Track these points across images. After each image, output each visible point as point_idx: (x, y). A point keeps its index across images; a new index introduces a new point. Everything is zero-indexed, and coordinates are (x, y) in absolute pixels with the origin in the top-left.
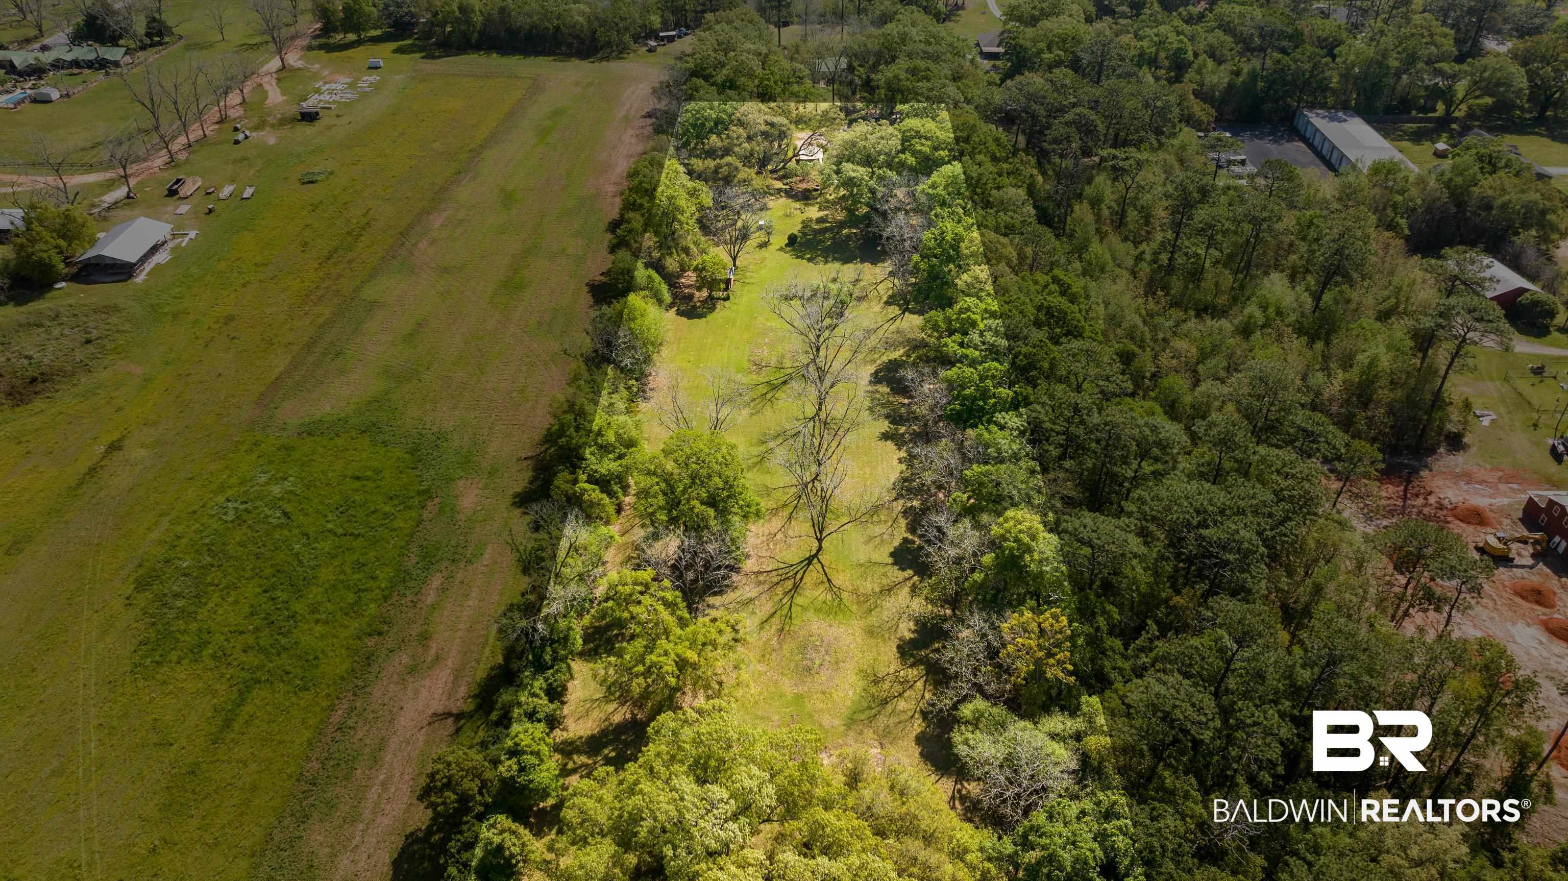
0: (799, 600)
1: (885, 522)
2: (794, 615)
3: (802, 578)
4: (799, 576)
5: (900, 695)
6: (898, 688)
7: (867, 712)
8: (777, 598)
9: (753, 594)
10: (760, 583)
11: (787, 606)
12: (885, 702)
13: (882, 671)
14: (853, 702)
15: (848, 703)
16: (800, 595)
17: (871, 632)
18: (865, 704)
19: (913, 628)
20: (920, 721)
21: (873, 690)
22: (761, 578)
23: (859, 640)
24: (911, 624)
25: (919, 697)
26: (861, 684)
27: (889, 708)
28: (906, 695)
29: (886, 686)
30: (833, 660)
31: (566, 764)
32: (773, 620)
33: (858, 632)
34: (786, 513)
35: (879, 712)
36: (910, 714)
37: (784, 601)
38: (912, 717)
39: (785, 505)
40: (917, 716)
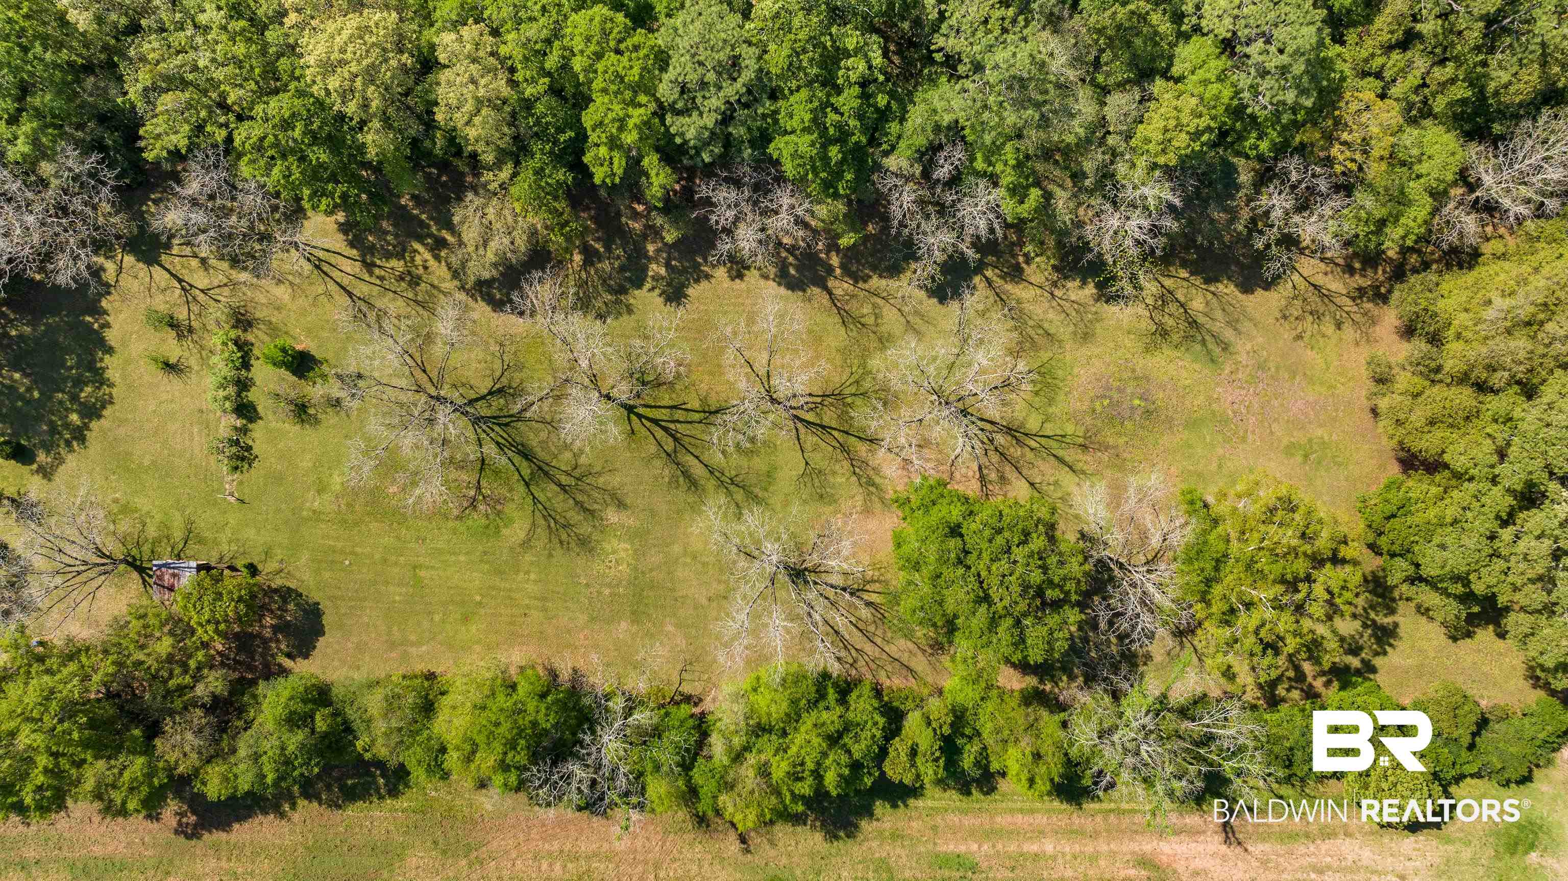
0: (1033, 424)
1: (875, 306)
2: (1059, 432)
3: (992, 423)
4: (988, 427)
5: (1182, 305)
6: (1173, 308)
7: (1210, 346)
8: (1030, 455)
9: (1024, 484)
10: (1003, 479)
11: (1043, 441)
12: (1193, 324)
13: (1146, 325)
14: (1195, 361)
15: (1197, 366)
16: (1022, 425)
17: (1086, 337)
18: (1198, 347)
19: (1077, 283)
20: (1221, 286)
21: (1176, 337)
22: (993, 476)
23: (1097, 351)
24: (1070, 285)
25: (1185, 284)
26: (1168, 351)
27: (1201, 319)
28: (1182, 299)
29: (1170, 322)
30: (1132, 383)
31: (1289, 679)
32: (1067, 459)
33: (1085, 351)
34: (862, 449)
35: (1208, 331)
36: (1210, 296)
37: (1033, 444)
38: (1214, 294)
39: (844, 448)
40: (1212, 289)
